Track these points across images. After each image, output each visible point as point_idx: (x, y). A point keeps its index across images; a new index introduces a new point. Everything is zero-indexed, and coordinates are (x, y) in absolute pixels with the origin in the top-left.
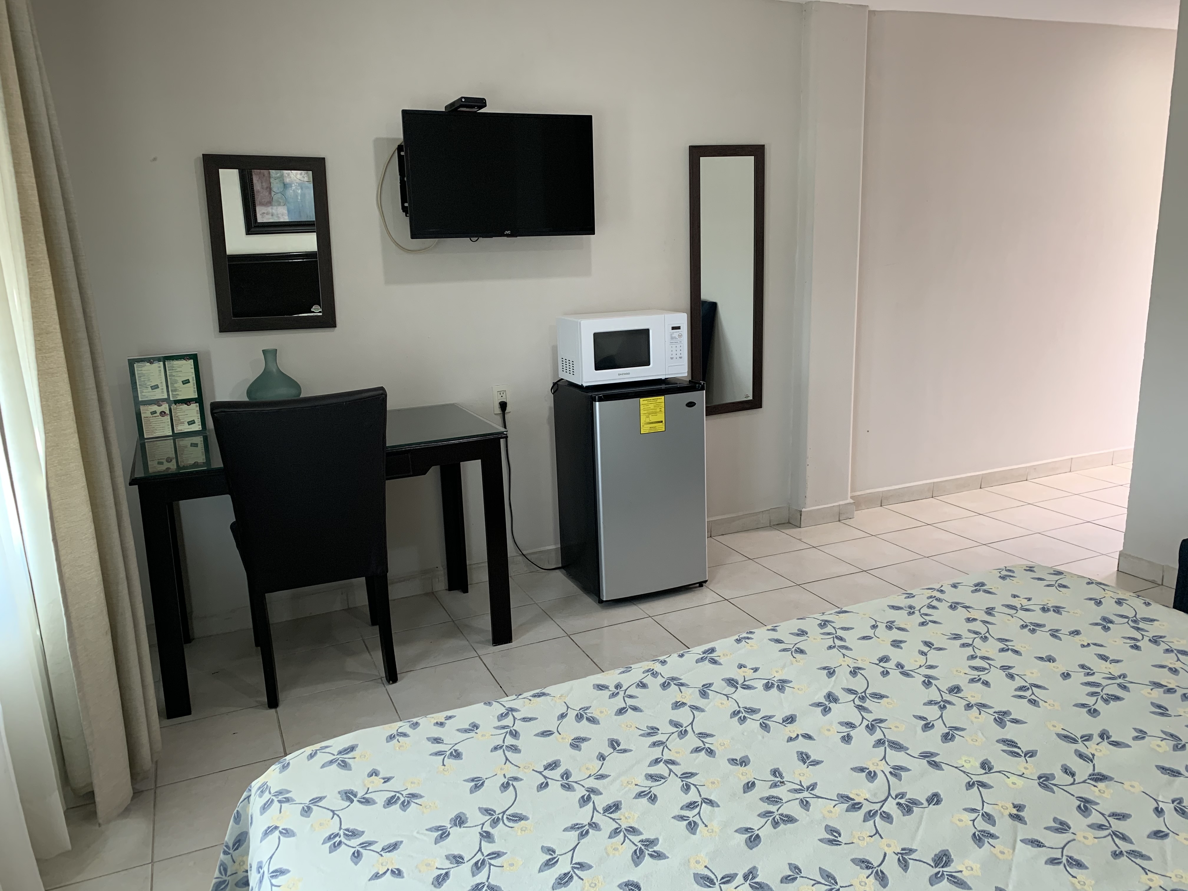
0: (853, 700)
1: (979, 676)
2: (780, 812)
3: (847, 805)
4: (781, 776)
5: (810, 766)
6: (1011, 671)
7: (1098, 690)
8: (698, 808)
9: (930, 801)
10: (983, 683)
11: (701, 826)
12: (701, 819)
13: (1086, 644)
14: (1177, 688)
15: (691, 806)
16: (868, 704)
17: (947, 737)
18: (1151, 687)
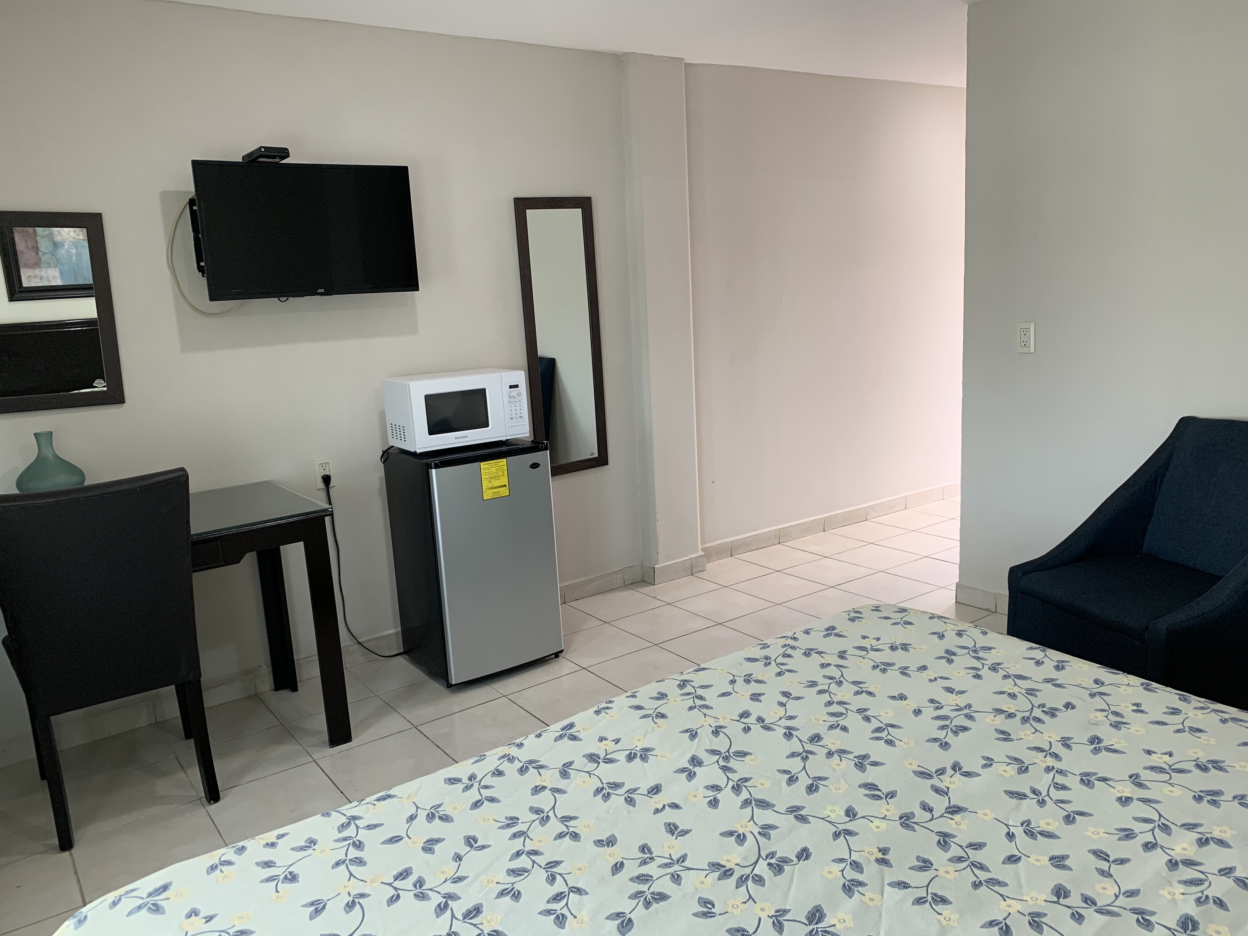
0: (718, 761)
1: (837, 722)
2: (651, 890)
3: (719, 873)
4: (650, 852)
5: (678, 837)
6: (867, 713)
7: (947, 723)
8: (566, 899)
9: (799, 857)
10: (841, 728)
11: (570, 918)
12: (570, 911)
13: (933, 678)
14: (1017, 712)
15: (558, 897)
16: (732, 764)
17: (811, 789)
18: (994, 714)
